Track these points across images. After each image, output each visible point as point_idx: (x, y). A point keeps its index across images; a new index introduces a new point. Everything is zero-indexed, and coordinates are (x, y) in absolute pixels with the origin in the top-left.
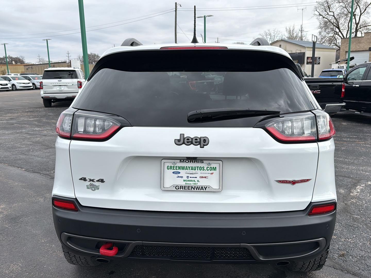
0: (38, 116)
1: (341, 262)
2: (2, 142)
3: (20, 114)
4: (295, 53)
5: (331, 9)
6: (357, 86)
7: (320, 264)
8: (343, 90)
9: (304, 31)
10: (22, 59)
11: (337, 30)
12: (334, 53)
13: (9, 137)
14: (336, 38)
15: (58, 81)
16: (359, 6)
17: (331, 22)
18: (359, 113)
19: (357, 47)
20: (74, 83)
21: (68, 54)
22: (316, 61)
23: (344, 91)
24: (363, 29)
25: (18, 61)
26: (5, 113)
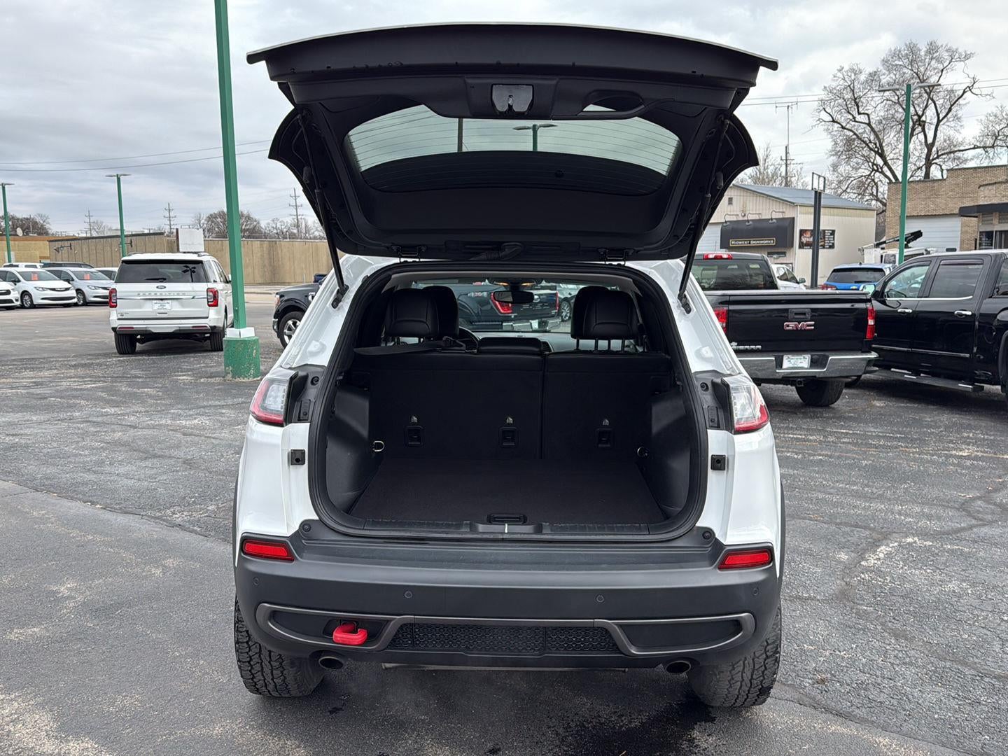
0: (105, 377)
1: (815, 693)
2: (28, 442)
3: (55, 371)
4: (769, 220)
5: (862, 106)
6: (907, 311)
7: (763, 687)
8: (871, 322)
9: (793, 162)
10: (42, 222)
11: (879, 161)
12: (870, 221)
13: (44, 431)
14: (876, 181)
15: (157, 287)
16: (932, 100)
17: (863, 141)
18: (915, 377)
19: (929, 206)
20: (198, 293)
21: (169, 210)
22: (824, 241)
23: (872, 324)
24: (944, 159)
25: (33, 228)
26: (16, 369)
